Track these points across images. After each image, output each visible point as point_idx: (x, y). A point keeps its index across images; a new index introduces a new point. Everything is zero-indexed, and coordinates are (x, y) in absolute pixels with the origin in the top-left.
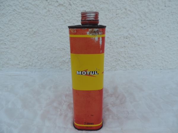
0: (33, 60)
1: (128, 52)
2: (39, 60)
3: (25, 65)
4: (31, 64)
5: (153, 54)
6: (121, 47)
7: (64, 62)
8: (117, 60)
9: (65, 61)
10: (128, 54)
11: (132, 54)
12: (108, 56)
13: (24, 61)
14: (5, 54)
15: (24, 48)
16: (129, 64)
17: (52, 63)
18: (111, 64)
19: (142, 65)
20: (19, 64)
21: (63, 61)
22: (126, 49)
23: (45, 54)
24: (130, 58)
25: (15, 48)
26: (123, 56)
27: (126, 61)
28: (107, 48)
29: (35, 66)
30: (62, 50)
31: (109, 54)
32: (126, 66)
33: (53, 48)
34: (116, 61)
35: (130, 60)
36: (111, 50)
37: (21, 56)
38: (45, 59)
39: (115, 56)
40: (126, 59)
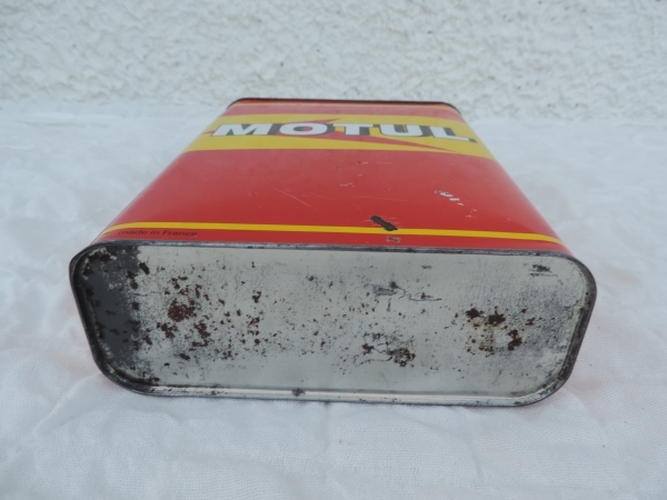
0: (127, 67)
1: (531, 41)
2: (151, 70)
3: (95, 89)
4: (118, 85)
5: (640, 56)
6: (505, 16)
7: (256, 79)
8: (480, 79)
9: (260, 77)
10: (533, 51)
11: (549, 54)
12: (446, 58)
13: (88, 73)
14: (10, 39)
15: (88, 8)
16: (528, 97)
17: (206, 83)
18: (455, 96)
19: (585, 106)
20: (70, 87)
21: (254, 74)
22: (527, 28)
23: (177, 41)
24: (539, 70)
25: (48, 8)
26: (511, 62)
27: (519, 82)
28: (444, 22)
29: (137, 96)
30: (246, 22)
31: (450, 51)
32: (517, 109)
33: (211, 13)
34: (475, 82)
35: (537, 83)
36: (458, 31)
37: (74, 46)
38: (177, 64)
39: (476, 60)
40: (520, 77)
